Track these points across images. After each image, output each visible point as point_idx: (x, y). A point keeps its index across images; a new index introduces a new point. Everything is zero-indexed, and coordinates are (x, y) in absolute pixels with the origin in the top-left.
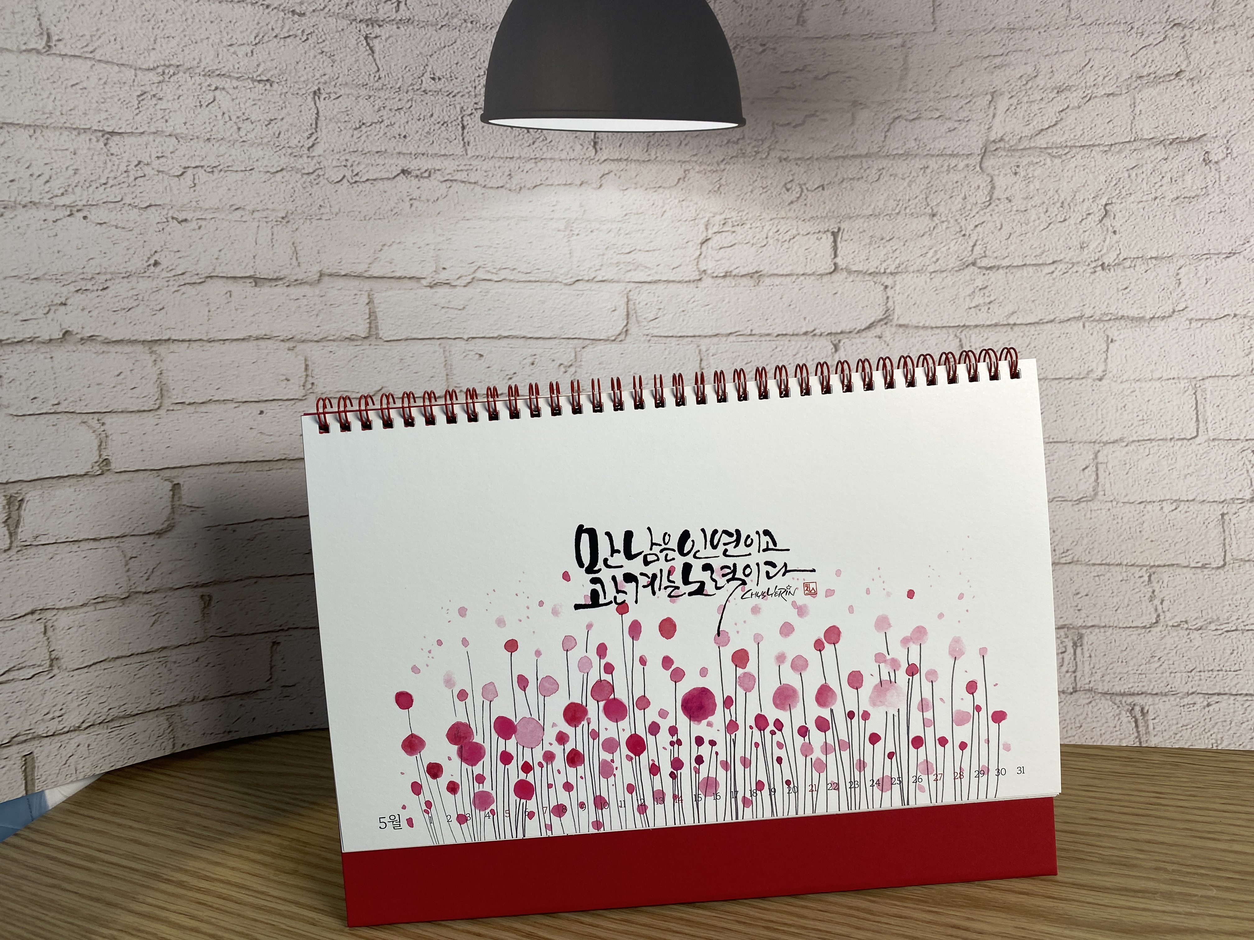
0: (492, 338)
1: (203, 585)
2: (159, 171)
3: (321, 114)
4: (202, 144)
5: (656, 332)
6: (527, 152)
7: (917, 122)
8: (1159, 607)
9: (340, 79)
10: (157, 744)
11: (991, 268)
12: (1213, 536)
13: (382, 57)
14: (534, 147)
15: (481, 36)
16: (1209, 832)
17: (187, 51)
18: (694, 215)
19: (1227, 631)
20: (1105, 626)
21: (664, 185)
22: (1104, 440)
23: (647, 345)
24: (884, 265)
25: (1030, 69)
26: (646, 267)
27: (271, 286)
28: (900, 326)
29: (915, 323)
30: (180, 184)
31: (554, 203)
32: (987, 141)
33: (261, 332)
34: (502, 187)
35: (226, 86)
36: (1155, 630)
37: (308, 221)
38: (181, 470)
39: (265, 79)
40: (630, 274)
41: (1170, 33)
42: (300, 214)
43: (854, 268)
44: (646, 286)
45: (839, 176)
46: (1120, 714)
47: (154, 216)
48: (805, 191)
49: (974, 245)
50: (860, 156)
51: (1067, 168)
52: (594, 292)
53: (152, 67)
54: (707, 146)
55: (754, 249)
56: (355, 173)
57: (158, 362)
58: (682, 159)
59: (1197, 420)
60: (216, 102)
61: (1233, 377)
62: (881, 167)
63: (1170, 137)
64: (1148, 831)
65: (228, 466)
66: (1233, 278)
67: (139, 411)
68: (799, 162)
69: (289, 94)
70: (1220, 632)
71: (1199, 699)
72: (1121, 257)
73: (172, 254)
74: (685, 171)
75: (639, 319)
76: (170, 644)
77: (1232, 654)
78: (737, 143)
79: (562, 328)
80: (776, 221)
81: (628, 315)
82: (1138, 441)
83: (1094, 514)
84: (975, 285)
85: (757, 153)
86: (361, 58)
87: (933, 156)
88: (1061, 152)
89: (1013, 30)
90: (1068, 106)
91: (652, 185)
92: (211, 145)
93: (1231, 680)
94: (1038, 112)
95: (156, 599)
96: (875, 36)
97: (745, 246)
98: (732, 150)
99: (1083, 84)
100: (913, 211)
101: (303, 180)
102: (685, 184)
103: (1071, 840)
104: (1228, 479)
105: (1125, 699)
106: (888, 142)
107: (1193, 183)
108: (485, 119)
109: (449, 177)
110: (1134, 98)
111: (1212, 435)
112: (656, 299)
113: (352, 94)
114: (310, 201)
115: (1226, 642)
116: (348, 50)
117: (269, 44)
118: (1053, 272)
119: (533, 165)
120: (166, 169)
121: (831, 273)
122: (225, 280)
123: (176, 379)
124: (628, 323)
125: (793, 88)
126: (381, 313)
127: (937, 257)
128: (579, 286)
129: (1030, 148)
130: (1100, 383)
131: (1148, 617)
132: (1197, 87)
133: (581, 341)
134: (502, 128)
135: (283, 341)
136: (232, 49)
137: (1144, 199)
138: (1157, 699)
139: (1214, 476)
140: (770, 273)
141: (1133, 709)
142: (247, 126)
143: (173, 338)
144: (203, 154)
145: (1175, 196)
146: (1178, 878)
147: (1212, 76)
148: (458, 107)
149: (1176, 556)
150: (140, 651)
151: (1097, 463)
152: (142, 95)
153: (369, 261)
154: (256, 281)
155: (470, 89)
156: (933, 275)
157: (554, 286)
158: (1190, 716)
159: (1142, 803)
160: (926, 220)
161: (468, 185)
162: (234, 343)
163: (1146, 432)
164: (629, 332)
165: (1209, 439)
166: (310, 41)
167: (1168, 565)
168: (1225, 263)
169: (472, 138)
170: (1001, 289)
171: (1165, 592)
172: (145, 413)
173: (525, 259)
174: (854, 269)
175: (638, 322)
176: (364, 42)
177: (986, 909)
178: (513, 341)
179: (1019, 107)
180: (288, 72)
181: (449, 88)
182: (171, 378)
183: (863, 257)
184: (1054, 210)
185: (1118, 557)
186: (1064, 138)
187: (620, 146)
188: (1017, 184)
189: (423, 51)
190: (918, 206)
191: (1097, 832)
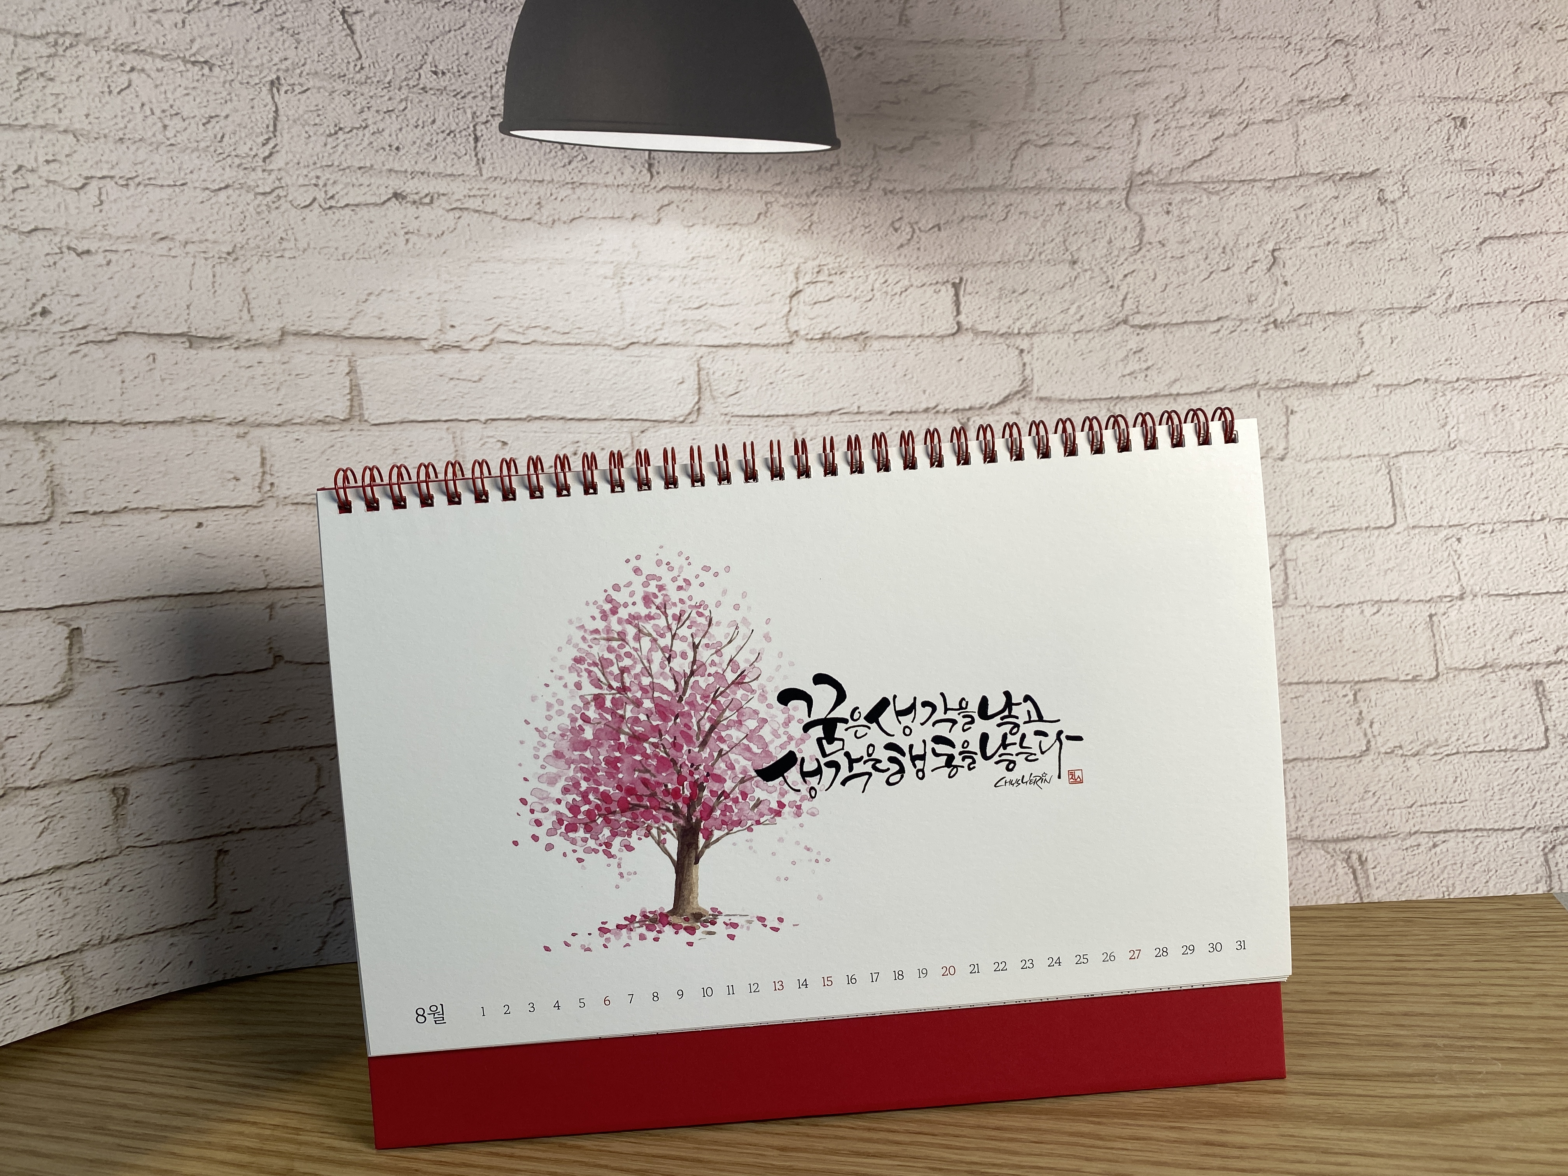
0: (520, 419)
1: (115, 774)
2: (48, 181)
3: (281, 112)
4: (111, 145)
5: (737, 411)
6: (561, 174)
7: (1049, 148)
8: (1369, 731)
9: (307, 67)
10: (49, 1010)
11: (1145, 327)
12: (1422, 641)
13: (365, 39)
14: (570, 167)
15: (499, 19)
16: (1472, 996)
17: (90, 15)
18: (780, 260)
19: (1448, 755)
20: (1309, 759)
21: (740, 221)
22: (1291, 532)
23: (725, 427)
24: (1018, 324)
25: (1177, 89)
26: (722, 327)
27: (212, 348)
28: (1042, 399)
29: (1058, 395)
30: (79, 200)
31: (599, 242)
32: (1132, 173)
33: (198, 413)
34: (529, 219)
35: (147, 67)
36: (1366, 759)
37: (264, 259)
38: (82, 609)
39: (202, 60)
40: (700, 335)
41: (1332, 50)
42: (254, 248)
43: (982, 328)
44: (722, 351)
45: (958, 214)
46: (1334, 865)
47: (41, 244)
48: (917, 231)
49: (1124, 299)
50: (982, 189)
51: (1226, 207)
52: (653, 359)
53: (39, 33)
54: (793, 173)
55: (857, 304)
56: (330, 194)
57: (49, 454)
58: (762, 188)
59: (1394, 505)
60: (132, 89)
61: (1429, 452)
62: (1008, 203)
63: (1340, 172)
64: (1401, 1002)
65: (152, 601)
66: (1420, 336)
67: (19, 524)
68: (909, 195)
69: (236, 84)
70: (1439, 757)
71: (1423, 839)
72: (1295, 313)
73: (69, 299)
74: (766, 204)
75: (714, 393)
76: (67, 861)
77: (1455, 782)
78: (831, 170)
79: (613, 406)
80: (884, 269)
81: (700, 388)
82: (1330, 532)
83: (1286, 623)
84: (1129, 347)
85: (856, 183)
86: (336, 39)
87: (1069, 190)
88: (1219, 187)
89: (1154, 41)
90: (1223, 134)
91: (725, 222)
92: (124, 147)
93: (1458, 814)
94: (1189, 139)
95: (45, 797)
96: (993, 42)
97: (846, 300)
98: (826, 179)
99: (1238, 108)
100: (1049, 257)
101: (257, 202)
102: (768, 220)
103: (1316, 1021)
104: (1434, 573)
105: (1339, 845)
106: (1015, 171)
107: (1369, 226)
108: (506, 128)
109: (458, 204)
110: (1297, 126)
111: (1411, 522)
112: (735, 368)
113: (324, 88)
114: (267, 231)
115: (1447, 768)
116: (318, 27)
117: (208, 12)
118: (1218, 331)
119: (570, 192)
120: (59, 178)
121: (953, 334)
122: (146, 338)
123: (74, 478)
124: (699, 399)
125: (898, 103)
126: (367, 387)
127: (1081, 313)
128: (634, 350)
129: (1182, 183)
130: (1281, 463)
131: (1358, 743)
132: (1365, 114)
133: (639, 423)
134: (527, 142)
135: (230, 424)
136: (155, 17)
137: (1316, 244)
138: (1375, 843)
139: (1417, 571)
140: (879, 334)
141: (1349, 857)
142: (175, 124)
143: (70, 418)
144: (114, 158)
145: (1350, 241)
146: (1452, 1054)
147: (1382, 102)
148: (469, 111)
149: (1382, 668)
150: (21, 875)
151: (1285, 561)
152: (25, 72)
153: (349, 315)
154: (192, 340)
155: (485, 88)
156: (1077, 336)
157: (601, 350)
158: (1415, 861)
159: (1384, 969)
160: (1065, 268)
161: (483, 216)
162: (160, 427)
163: (1337, 520)
164: (703, 411)
165: (1408, 527)
166: (265, 12)
167: (1375, 680)
168: (1411, 318)
169: (488, 154)
170: (1160, 352)
171: (1374, 712)
172: (28, 527)
173: (561, 315)
174: (981, 330)
175: (714, 398)
176: (340, 18)
177: (1238, 1116)
178: (548, 424)
179: (1167, 132)
180: (234, 52)
181: (457, 85)
182: (66, 477)
183: (992, 314)
184: (1215, 256)
185: (1317, 673)
186: (1221, 172)
187: (683, 169)
188: (1171, 225)
189: (420, 35)
190: (1055, 251)
191: (1345, 1008)
